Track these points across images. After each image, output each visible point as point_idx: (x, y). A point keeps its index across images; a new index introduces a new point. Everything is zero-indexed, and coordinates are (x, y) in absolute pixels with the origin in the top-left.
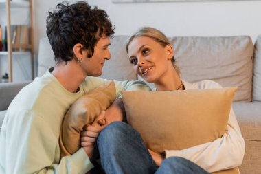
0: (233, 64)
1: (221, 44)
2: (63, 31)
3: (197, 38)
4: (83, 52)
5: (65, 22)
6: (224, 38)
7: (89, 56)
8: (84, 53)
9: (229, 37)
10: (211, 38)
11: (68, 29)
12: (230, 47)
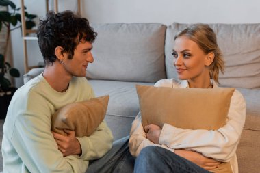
0: (254, 51)
1: (243, 32)
2: (47, 36)
3: (221, 25)
4: (64, 54)
5: (49, 28)
6: (247, 26)
7: (70, 58)
8: (66, 55)
9: (252, 25)
10: (234, 25)
11: (51, 34)
12: (252, 35)
